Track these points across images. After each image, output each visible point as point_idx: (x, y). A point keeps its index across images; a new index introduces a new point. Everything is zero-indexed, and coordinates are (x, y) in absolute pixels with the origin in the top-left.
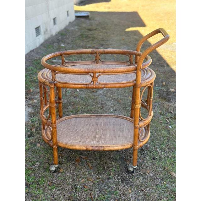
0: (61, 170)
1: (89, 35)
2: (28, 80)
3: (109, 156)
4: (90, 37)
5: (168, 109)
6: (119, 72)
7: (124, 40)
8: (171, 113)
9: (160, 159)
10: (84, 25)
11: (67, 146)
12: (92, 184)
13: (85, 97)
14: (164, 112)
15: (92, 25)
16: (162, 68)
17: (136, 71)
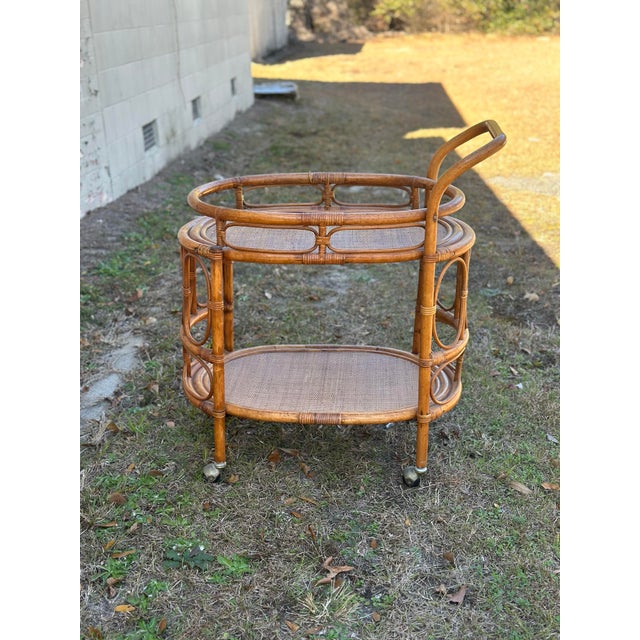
0: (233, 479)
1: (296, 150)
2: (129, 268)
3: (355, 449)
4: (298, 156)
5: (516, 344)
7: (398, 163)
8: (526, 353)
10: (280, 121)
11: (250, 412)
12: (311, 509)
13: (290, 311)
14: (505, 350)
15: (304, 122)
16: (508, 240)
17: (424, 222)
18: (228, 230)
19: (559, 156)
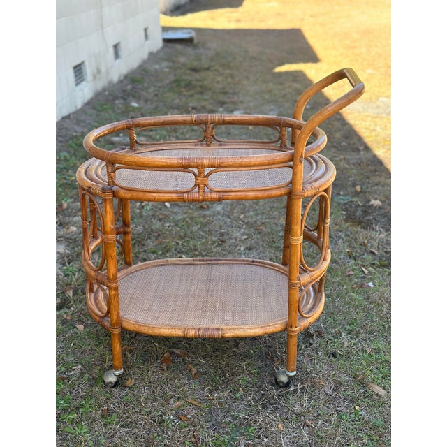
0: (130, 382)
3: (235, 350)
4: (195, 87)
5: (365, 245)
6: (254, 166)
7: (270, 91)
8: (374, 253)
9: (348, 356)
10: (182, 60)
11: (142, 328)
12: (196, 411)
13: (184, 219)
14: (356, 252)
15: (200, 60)
16: (355, 154)
17: (291, 163)
18: (117, 172)
19: (390, 84)
